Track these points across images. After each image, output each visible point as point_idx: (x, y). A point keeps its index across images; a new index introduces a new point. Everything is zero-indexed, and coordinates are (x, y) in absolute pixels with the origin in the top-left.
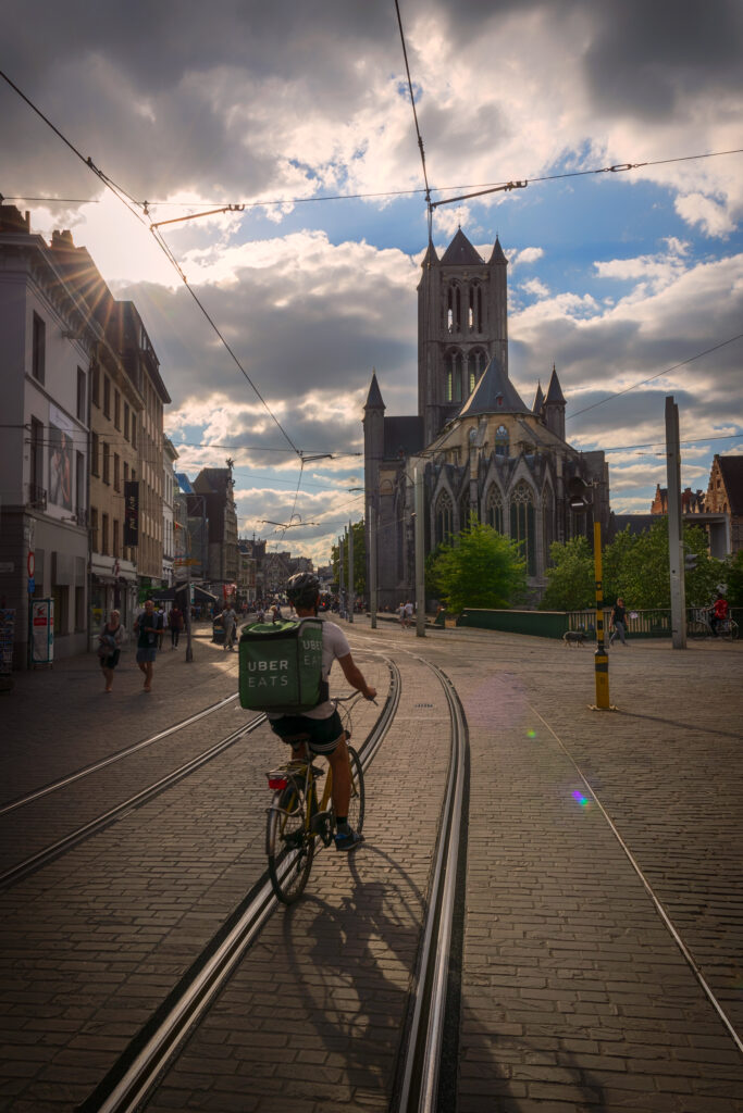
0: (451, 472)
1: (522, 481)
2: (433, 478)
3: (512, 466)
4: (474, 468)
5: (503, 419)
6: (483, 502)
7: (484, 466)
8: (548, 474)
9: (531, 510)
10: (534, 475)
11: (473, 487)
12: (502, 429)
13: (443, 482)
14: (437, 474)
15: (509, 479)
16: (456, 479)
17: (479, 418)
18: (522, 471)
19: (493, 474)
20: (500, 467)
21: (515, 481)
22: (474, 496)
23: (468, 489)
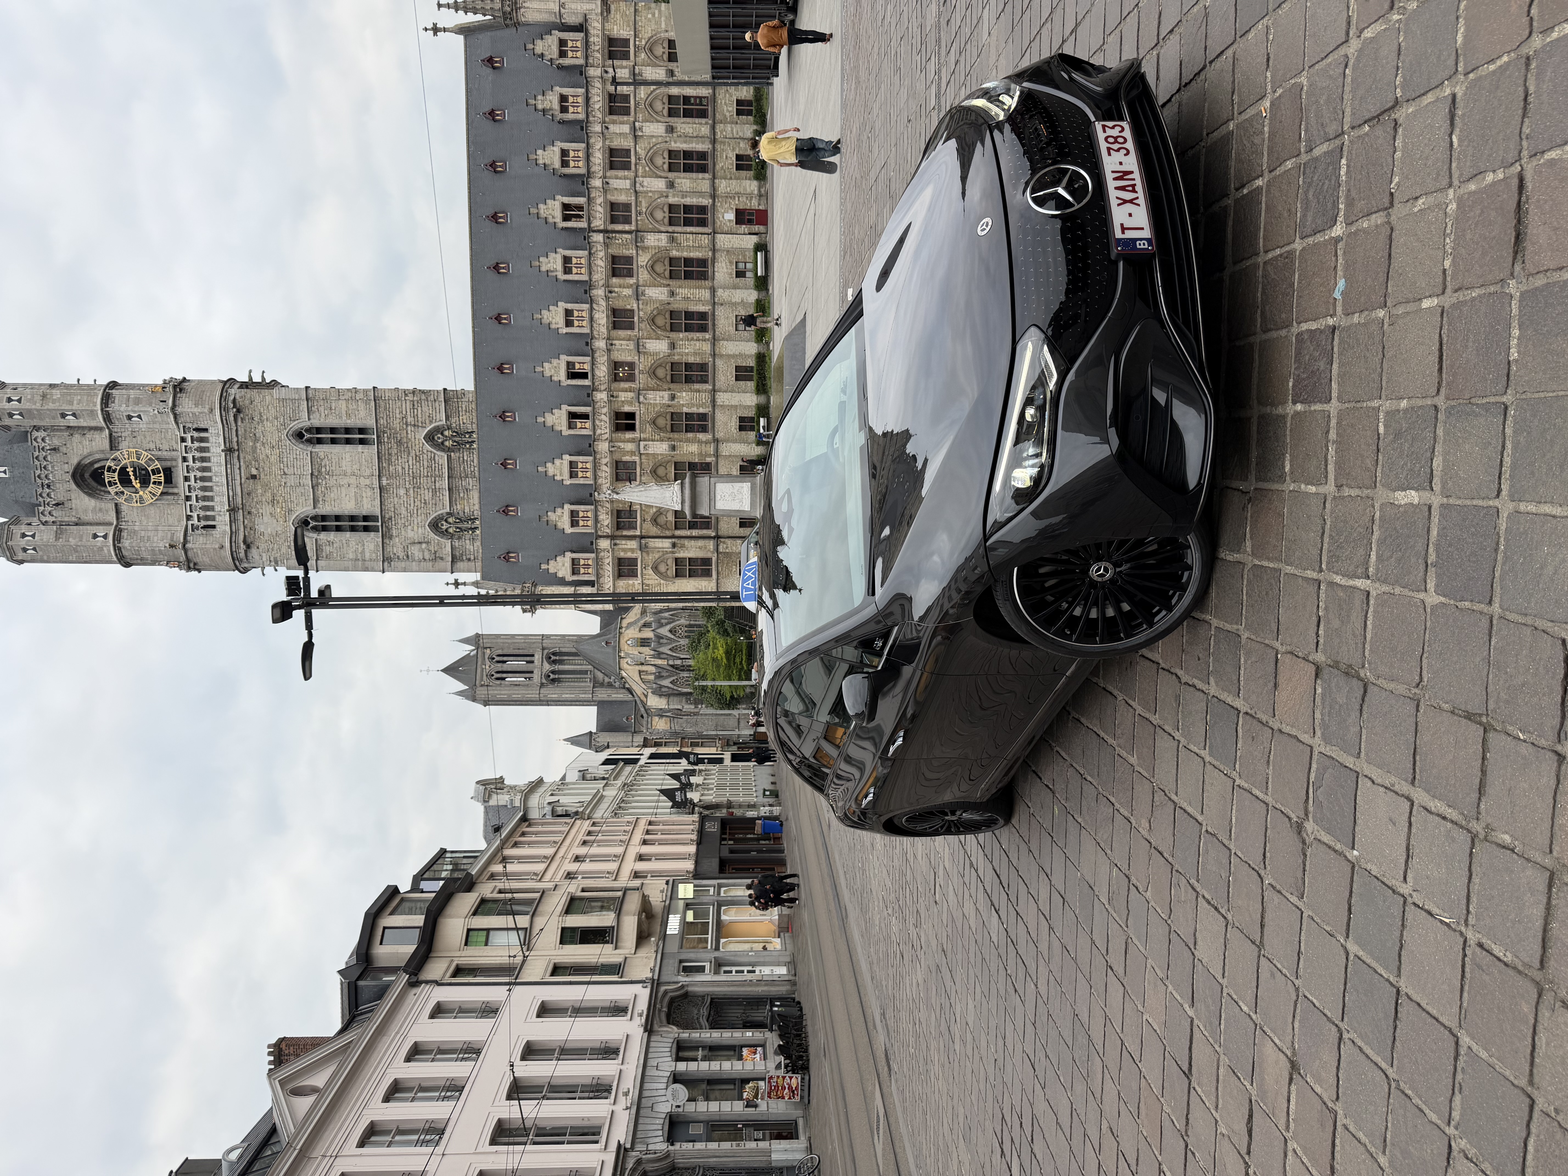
0: (659, 677)
1: (670, 631)
2: (663, 690)
3: (659, 637)
4: (659, 662)
5: (622, 641)
6: (682, 656)
7: (659, 655)
8: (666, 615)
9: (690, 626)
10: (667, 624)
11: (671, 662)
12: (629, 642)
13: (666, 682)
14: (661, 687)
15: (669, 639)
16: (664, 674)
17: (620, 657)
18: (664, 631)
19: (665, 650)
20: (660, 644)
21: (670, 635)
22: (678, 662)
23: (672, 666)
